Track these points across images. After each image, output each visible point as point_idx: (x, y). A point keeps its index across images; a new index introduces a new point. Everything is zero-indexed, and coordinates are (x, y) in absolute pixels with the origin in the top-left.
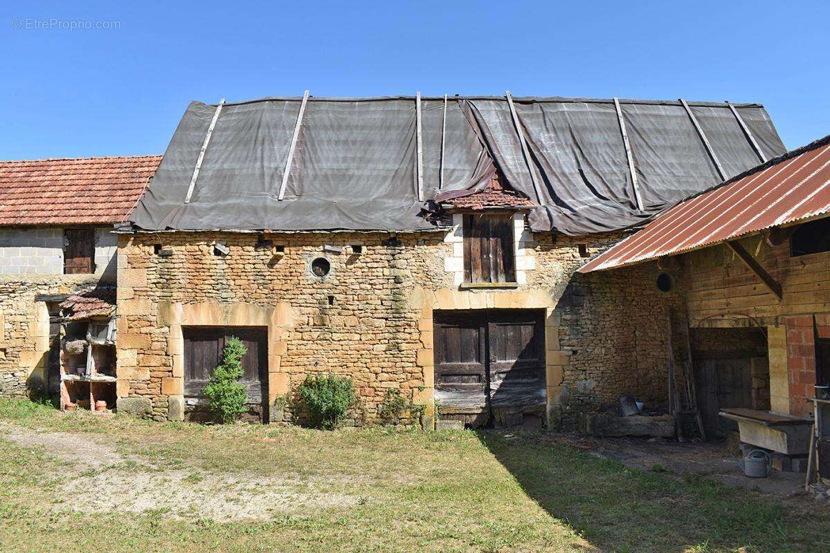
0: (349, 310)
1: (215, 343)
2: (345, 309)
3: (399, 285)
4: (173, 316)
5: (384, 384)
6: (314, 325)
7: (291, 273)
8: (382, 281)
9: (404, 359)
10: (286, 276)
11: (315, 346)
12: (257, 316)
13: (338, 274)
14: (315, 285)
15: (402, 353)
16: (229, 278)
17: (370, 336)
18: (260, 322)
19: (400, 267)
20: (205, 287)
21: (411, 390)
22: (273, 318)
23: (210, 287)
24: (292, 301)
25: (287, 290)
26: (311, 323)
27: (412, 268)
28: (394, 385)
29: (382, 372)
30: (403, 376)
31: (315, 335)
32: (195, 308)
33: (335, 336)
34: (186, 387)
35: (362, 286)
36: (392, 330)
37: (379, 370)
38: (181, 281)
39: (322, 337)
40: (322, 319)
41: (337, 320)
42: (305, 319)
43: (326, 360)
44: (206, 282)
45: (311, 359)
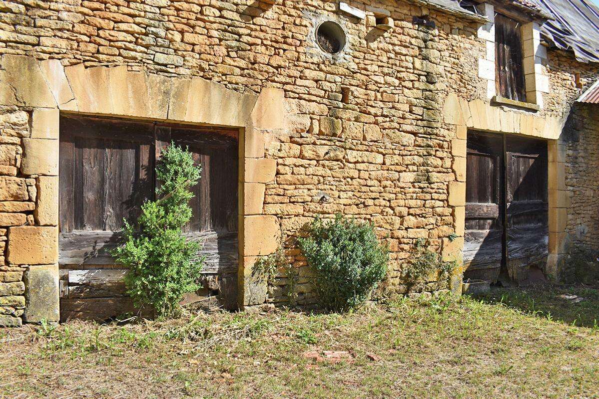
0: (369, 113)
1: (130, 154)
2: (365, 112)
3: (432, 87)
4: (42, 88)
5: (412, 233)
6: (321, 133)
7: (285, 37)
8: (413, 77)
9: (435, 196)
10: (277, 42)
11: (320, 171)
12: (225, 107)
13: (357, 54)
14: (322, 66)
15: (432, 186)
16: (171, 26)
17: (397, 159)
18: (231, 119)
19: (433, 60)
20: (121, 36)
21: (440, 241)
22: (254, 113)
23: (130, 38)
24: (288, 87)
25: (278, 67)
26: (316, 130)
27: (446, 64)
28: (423, 234)
29: (409, 214)
30: (432, 221)
31: (322, 151)
32: (96, 77)
33: (352, 155)
34: (64, 246)
35: (388, 79)
36: (422, 151)
37: (405, 211)
38: (64, 15)
39: (332, 154)
40: (333, 125)
41: (355, 129)
42: (307, 121)
43: (336, 194)
44: (123, 26)
45: (314, 192)
